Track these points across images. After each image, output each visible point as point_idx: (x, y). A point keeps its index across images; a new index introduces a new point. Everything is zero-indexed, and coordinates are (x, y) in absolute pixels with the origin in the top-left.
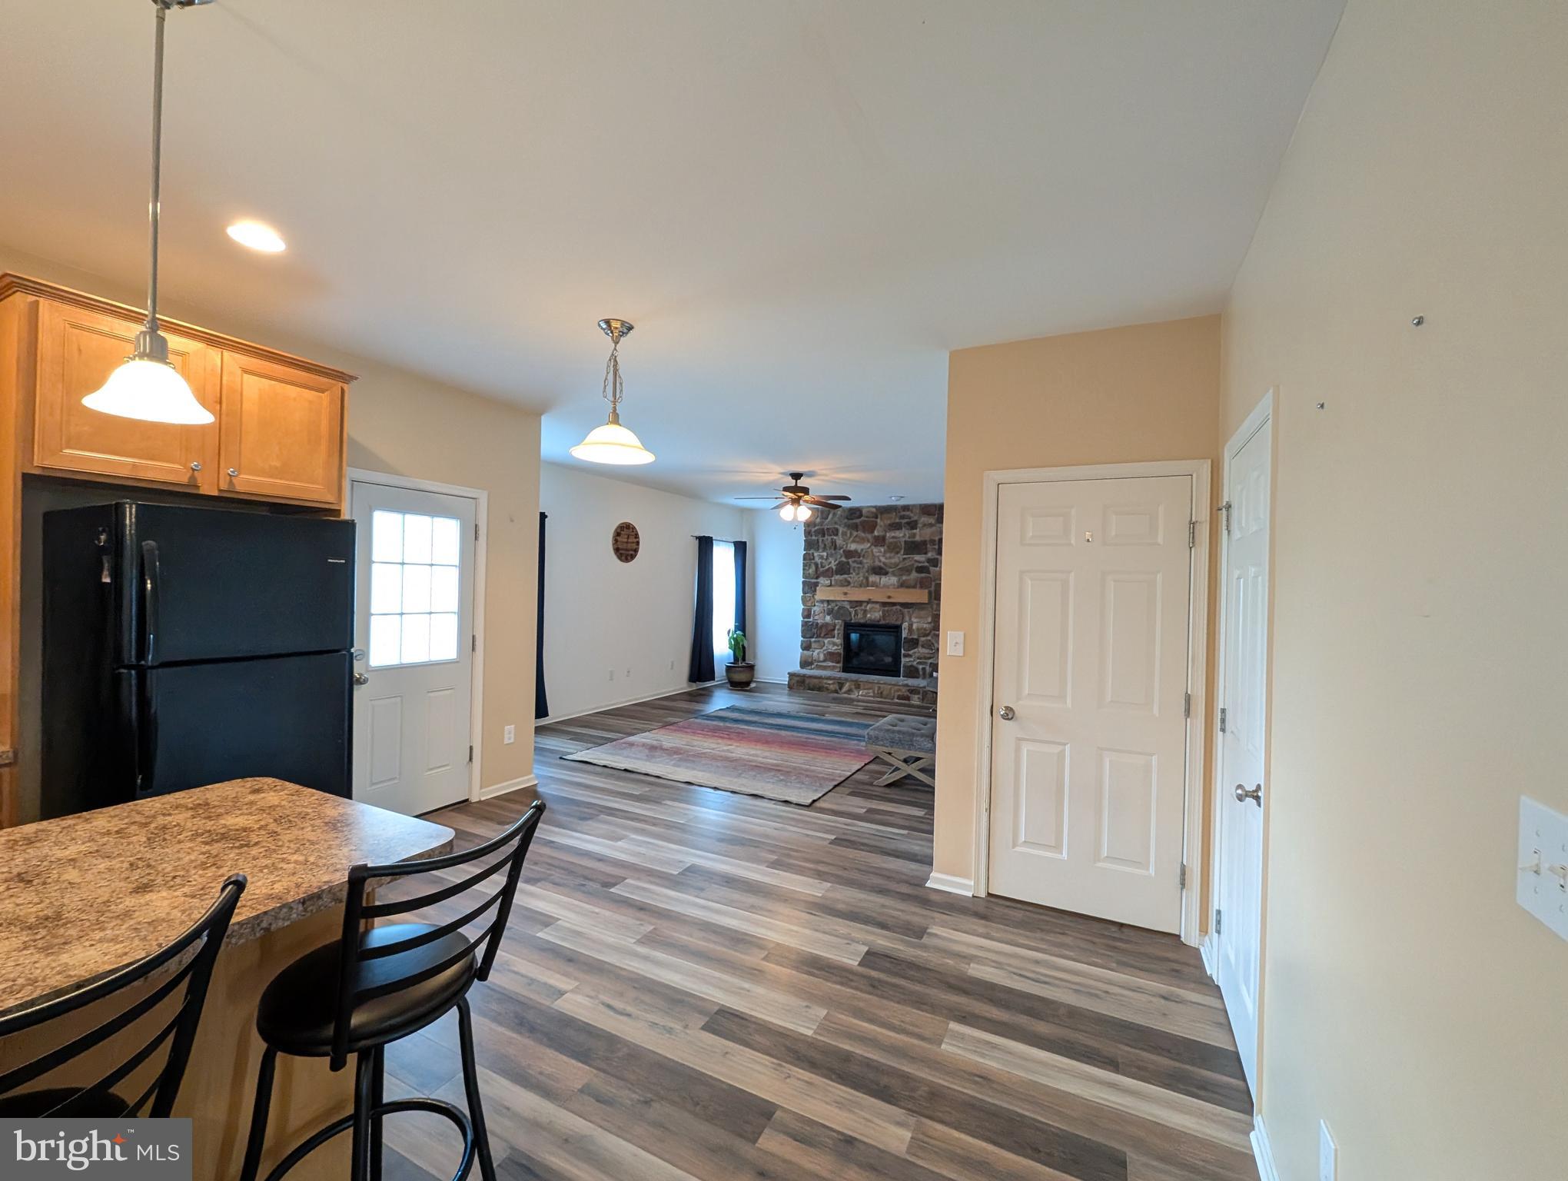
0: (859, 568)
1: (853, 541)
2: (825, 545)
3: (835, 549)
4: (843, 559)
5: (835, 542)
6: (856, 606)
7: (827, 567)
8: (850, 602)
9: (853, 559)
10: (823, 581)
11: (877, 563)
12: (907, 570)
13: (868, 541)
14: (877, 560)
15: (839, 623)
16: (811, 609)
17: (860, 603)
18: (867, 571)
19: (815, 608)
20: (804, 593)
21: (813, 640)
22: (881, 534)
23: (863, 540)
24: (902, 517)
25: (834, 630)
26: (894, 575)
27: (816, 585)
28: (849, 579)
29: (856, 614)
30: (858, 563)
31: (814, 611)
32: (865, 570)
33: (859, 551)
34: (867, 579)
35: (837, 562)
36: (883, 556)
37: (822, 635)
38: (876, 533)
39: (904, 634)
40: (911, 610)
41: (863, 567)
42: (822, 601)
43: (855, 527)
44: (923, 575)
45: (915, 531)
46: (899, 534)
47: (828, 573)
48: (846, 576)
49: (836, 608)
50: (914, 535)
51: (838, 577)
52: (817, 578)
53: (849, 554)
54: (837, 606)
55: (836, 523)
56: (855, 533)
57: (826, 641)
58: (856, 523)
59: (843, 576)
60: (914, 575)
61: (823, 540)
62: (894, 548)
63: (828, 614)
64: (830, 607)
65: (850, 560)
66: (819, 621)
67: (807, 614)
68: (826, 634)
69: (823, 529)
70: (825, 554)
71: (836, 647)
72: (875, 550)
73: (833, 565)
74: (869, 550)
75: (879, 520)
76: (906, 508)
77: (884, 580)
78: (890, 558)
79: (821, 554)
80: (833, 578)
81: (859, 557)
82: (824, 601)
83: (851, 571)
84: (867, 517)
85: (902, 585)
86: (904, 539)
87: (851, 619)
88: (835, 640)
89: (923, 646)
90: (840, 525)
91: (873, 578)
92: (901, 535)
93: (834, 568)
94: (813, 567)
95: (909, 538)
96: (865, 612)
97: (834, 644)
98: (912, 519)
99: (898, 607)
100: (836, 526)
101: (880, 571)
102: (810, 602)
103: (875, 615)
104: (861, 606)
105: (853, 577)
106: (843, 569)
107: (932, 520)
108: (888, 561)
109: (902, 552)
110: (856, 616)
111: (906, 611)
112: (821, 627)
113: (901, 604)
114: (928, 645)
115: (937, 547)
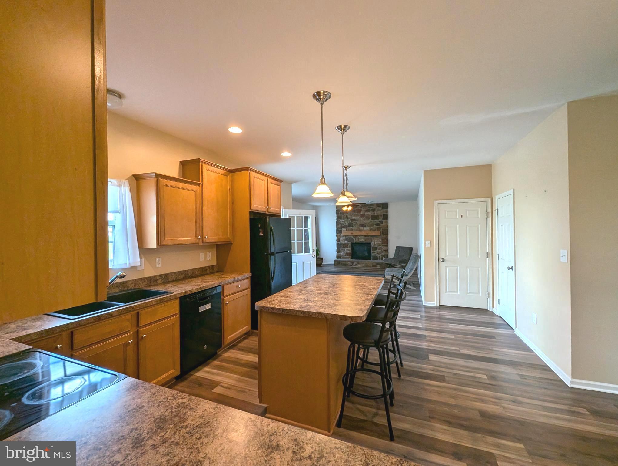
0: (356, 224)
1: (354, 216)
3: (347, 218)
4: (350, 222)
7: (345, 225)
8: (354, 236)
10: (343, 229)
11: (362, 223)
12: (372, 225)
13: (359, 216)
15: (350, 243)
17: (356, 236)
18: (359, 226)
19: (341, 238)
20: (337, 233)
21: (341, 249)
22: (364, 213)
23: (357, 215)
24: (371, 208)
25: (348, 245)
26: (368, 227)
27: (341, 231)
31: (341, 240)
33: (356, 219)
34: (359, 228)
38: (361, 213)
39: (372, 246)
40: (374, 238)
41: (358, 224)
44: (378, 226)
46: (369, 213)
47: (345, 227)
49: (349, 238)
50: (375, 213)
51: (349, 228)
52: (341, 228)
53: (352, 220)
56: (354, 213)
57: (345, 249)
60: (375, 226)
62: (368, 218)
63: (346, 240)
64: (346, 238)
65: (353, 222)
66: (342, 243)
67: (338, 240)
68: (345, 247)
70: (344, 220)
71: (349, 251)
72: (361, 219)
73: (347, 224)
74: (359, 219)
75: (362, 209)
76: (371, 205)
77: (365, 228)
79: (342, 220)
80: (347, 228)
81: (356, 221)
82: (344, 236)
83: (353, 226)
84: (358, 208)
85: (371, 230)
86: (371, 215)
87: (354, 242)
88: (349, 249)
89: (379, 249)
91: (361, 228)
94: (340, 225)
95: (373, 214)
96: (359, 239)
98: (374, 208)
99: (370, 237)
101: (363, 225)
102: (340, 236)
103: (362, 240)
105: (354, 228)
106: (350, 225)
107: (380, 208)
108: (366, 222)
109: (371, 219)
110: (355, 240)
111: (373, 238)
112: (344, 244)
113: (371, 236)
114: (381, 249)
115: (382, 217)
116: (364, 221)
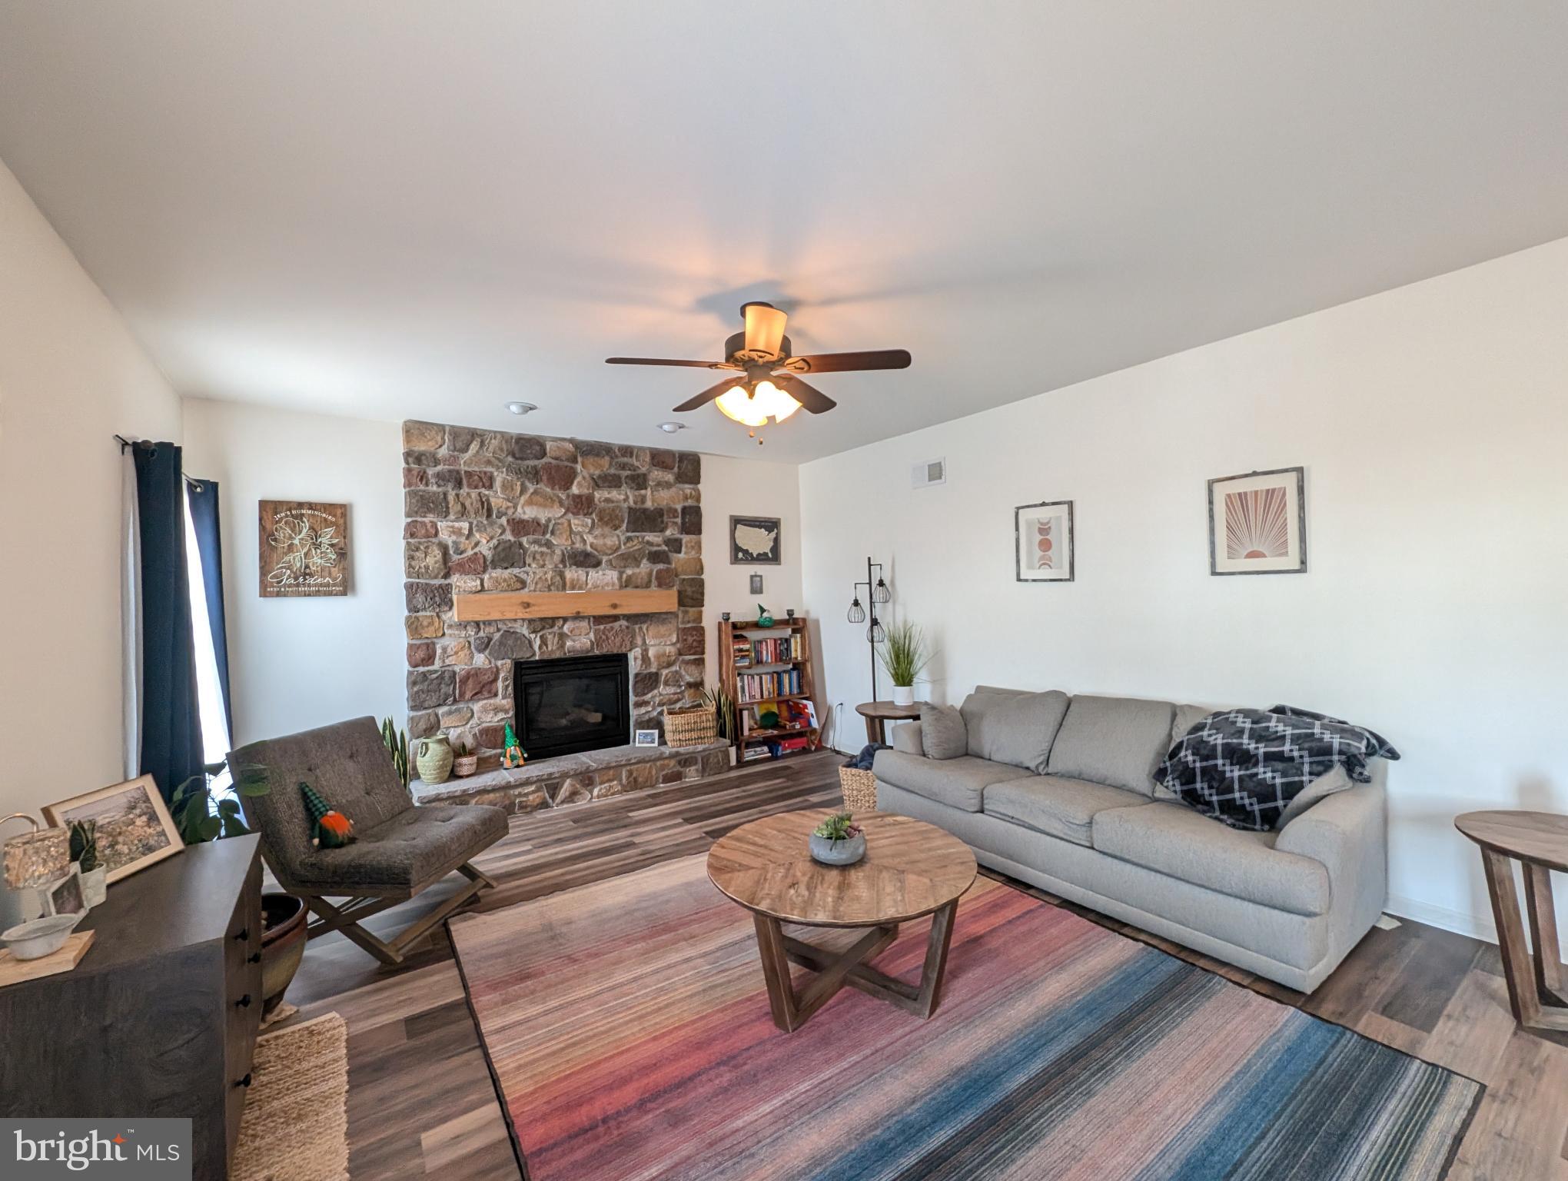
0: (542, 554)
1: (530, 502)
2: (463, 505)
3: (489, 515)
4: (509, 536)
5: (488, 500)
6: (543, 628)
7: (470, 553)
8: (531, 621)
9: (531, 537)
10: (460, 583)
11: (579, 545)
12: (632, 559)
13: (561, 504)
14: (578, 537)
15: (506, 666)
16: (434, 644)
17: (549, 622)
18: (563, 561)
19: (445, 641)
20: (413, 608)
21: (441, 711)
22: (586, 491)
23: (548, 501)
24: (623, 467)
25: (495, 680)
26: (614, 568)
27: (446, 590)
28: (524, 576)
29: (544, 642)
30: (541, 545)
31: (444, 650)
32: (557, 558)
33: (543, 521)
34: (562, 575)
35: (495, 541)
36: (590, 532)
37: (468, 695)
38: (575, 490)
39: (634, 667)
40: (644, 627)
41: (554, 552)
42: (463, 625)
43: (535, 475)
44: (661, 566)
45: (643, 492)
46: (614, 494)
47: (477, 566)
48: (516, 571)
49: (497, 636)
50: (643, 499)
51: (498, 573)
52: (446, 576)
53: (520, 527)
54: (498, 630)
55: (489, 462)
56: (531, 488)
57: (477, 707)
58: (535, 467)
59: (509, 571)
60: (645, 566)
61: (457, 495)
62: (609, 519)
63: (480, 651)
64: (481, 634)
65: (524, 540)
66: (457, 669)
67: (422, 654)
68: (476, 694)
69: (458, 472)
70: (465, 525)
71: (501, 715)
72: (575, 521)
73: (485, 549)
74: (563, 520)
75: (579, 467)
76: (627, 451)
77: (594, 576)
78: (604, 536)
79: (456, 524)
80: (486, 577)
81: (544, 534)
82: (468, 623)
83: (528, 560)
84: (556, 459)
85: (627, 583)
86: (626, 505)
87: (534, 654)
88: (499, 701)
89: (666, 684)
90: (498, 468)
91: (571, 573)
92: (622, 497)
93: (489, 554)
94: (437, 553)
95: (635, 503)
96: (562, 636)
97: (497, 710)
98: (639, 472)
99: (624, 623)
100: (489, 469)
101: (585, 560)
102: (432, 629)
103: (580, 640)
104: (552, 627)
105: (532, 572)
106: (508, 556)
107: (669, 477)
108: (600, 542)
109: (624, 526)
110: (538, 649)
111: (637, 627)
112: (465, 680)
113: (627, 617)
114: (675, 680)
115: (679, 520)
116: (589, 539)
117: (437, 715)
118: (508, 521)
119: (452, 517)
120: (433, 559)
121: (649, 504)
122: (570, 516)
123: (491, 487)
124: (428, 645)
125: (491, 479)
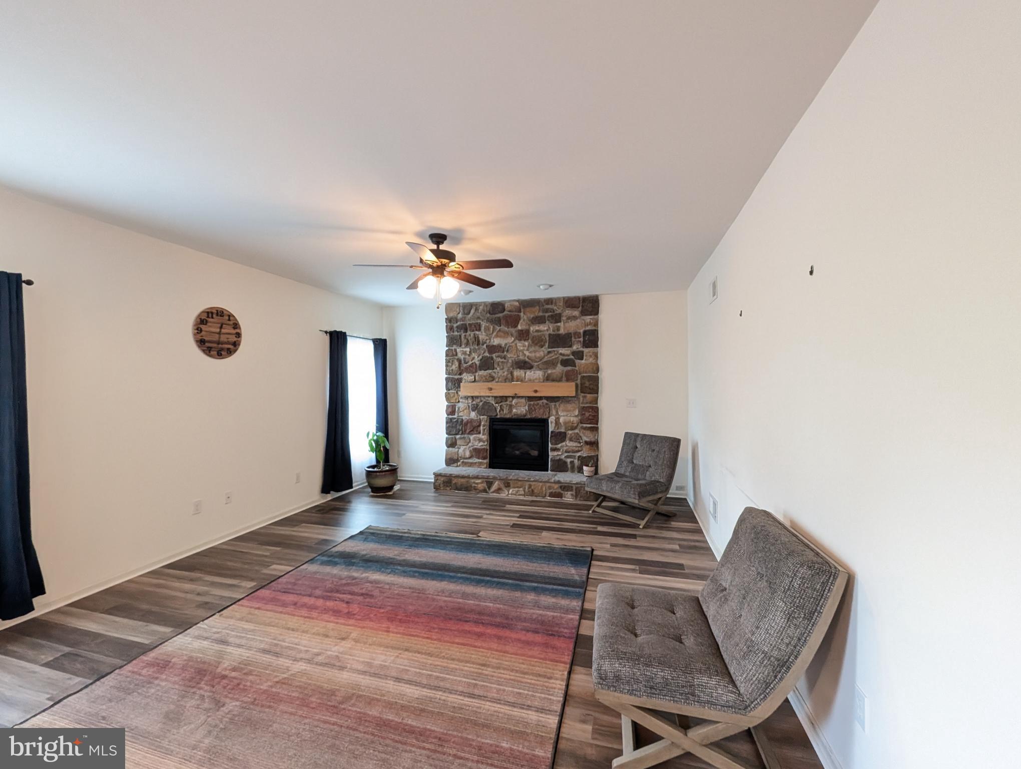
0: (502, 362)
1: (497, 336)
2: (467, 340)
3: (478, 344)
4: (487, 354)
5: (478, 337)
6: (501, 402)
7: (470, 363)
8: (496, 397)
9: (497, 354)
10: (467, 377)
11: (521, 358)
12: (551, 364)
13: (512, 335)
14: (521, 354)
15: (484, 418)
16: (455, 405)
17: (504, 398)
18: (512, 366)
19: (459, 404)
20: (448, 389)
21: (458, 437)
22: (527, 327)
23: (507, 334)
24: (547, 311)
25: (479, 426)
26: (541, 369)
27: (459, 381)
28: (494, 374)
29: (502, 409)
30: (501, 358)
31: (459, 408)
32: (509, 365)
33: (503, 346)
34: (512, 373)
35: (481, 357)
36: (527, 350)
37: (468, 431)
38: (519, 327)
39: (551, 428)
40: (557, 404)
41: (508, 361)
42: (467, 398)
43: (498, 322)
44: (569, 368)
45: (559, 324)
46: (543, 327)
47: (472, 369)
48: (490, 371)
49: (481, 404)
50: (558, 329)
51: (482, 373)
52: (460, 374)
53: (492, 349)
54: (481, 401)
55: (478, 318)
56: (498, 328)
57: (472, 437)
58: (499, 318)
59: (487, 371)
60: (559, 369)
61: (465, 336)
62: (538, 342)
63: (473, 411)
64: (474, 403)
65: (494, 355)
66: (464, 418)
67: (451, 410)
68: (471, 431)
69: (466, 325)
70: (468, 350)
71: (481, 444)
72: (519, 344)
73: (477, 361)
74: (513, 344)
75: (522, 314)
76: (549, 301)
77: (530, 374)
78: (535, 352)
79: (464, 350)
80: (477, 374)
81: (503, 352)
82: (469, 397)
83: (496, 366)
84: (510, 311)
85: (548, 379)
86: (548, 333)
87: (497, 415)
88: (481, 436)
89: (571, 440)
90: (482, 321)
91: (518, 373)
92: (546, 328)
93: (478, 363)
94: (457, 363)
95: (553, 331)
96: (511, 406)
97: (480, 440)
98: (556, 312)
99: (545, 401)
100: (479, 321)
101: (524, 365)
102: (454, 398)
103: (520, 409)
104: (506, 401)
105: (498, 372)
106: (486, 364)
107: (576, 313)
108: (533, 355)
109: (547, 345)
110: (503, 412)
111: (553, 404)
112: (466, 424)
113: (547, 398)
114: (577, 438)
115: (582, 339)
116: (527, 353)
117: (455, 438)
118: (487, 346)
119: (463, 346)
120: (455, 366)
121: (562, 331)
122: (517, 341)
123: (480, 330)
124: (453, 406)
125: (480, 325)
